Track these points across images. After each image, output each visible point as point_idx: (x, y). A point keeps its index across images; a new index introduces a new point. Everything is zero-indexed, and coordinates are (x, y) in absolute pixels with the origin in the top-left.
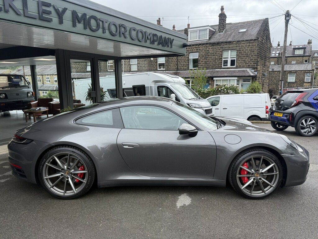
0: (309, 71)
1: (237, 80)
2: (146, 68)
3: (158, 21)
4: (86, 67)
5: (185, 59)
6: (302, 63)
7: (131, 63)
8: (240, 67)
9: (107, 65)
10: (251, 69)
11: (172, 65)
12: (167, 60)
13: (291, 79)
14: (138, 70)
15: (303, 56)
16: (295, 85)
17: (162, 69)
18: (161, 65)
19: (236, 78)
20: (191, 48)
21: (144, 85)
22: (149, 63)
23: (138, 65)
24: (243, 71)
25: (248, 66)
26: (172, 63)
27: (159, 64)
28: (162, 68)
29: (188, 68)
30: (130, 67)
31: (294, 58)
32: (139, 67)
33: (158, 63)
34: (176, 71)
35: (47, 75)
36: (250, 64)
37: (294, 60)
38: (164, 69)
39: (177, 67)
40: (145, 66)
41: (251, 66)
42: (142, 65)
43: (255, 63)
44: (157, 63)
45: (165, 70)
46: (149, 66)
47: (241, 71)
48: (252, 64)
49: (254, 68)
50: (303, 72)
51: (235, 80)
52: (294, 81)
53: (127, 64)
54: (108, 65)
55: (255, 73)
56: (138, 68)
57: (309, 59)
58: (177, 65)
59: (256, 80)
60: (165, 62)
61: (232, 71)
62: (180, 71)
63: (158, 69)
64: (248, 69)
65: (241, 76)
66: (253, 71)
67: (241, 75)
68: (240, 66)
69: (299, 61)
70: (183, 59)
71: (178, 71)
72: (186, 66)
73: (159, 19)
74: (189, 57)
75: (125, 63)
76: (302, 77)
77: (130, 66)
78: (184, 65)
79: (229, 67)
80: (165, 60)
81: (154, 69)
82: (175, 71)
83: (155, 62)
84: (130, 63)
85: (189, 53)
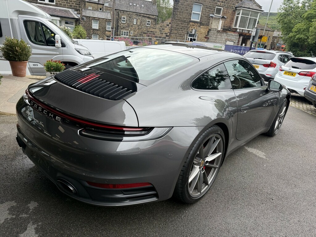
0: (109, 20)
1: (60, 22)
6: (97, 10)
8: (60, 6)
10: (73, 10)
13: (95, 26)
15: (98, 4)
16: (99, 32)
19: (59, 19)
24: (65, 11)
25: (70, 6)
31: (90, 3)
36: (72, 3)
37: (90, 6)
41: (73, 7)
43: (77, 4)
47: (63, 10)
48: (74, 5)
49: (77, 10)
50: (105, 20)
51: (57, 20)
52: (98, 28)
55: (78, 15)
57: (103, 8)
59: (79, 23)
61: (52, 9)
64: (70, 10)
65: (65, 17)
66: (76, 12)
67: (63, 15)
68: (61, 4)
69: (95, 8)
76: (104, 25)
79: (47, 3)
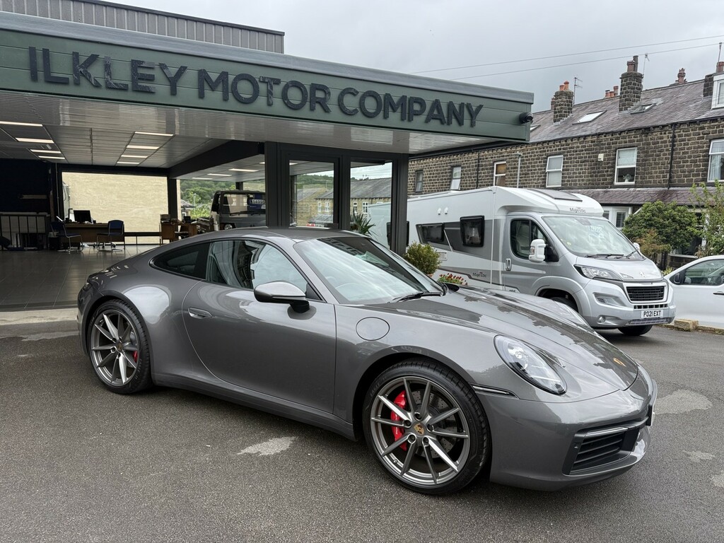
2: (583, 180)
3: (629, 64)
4: (450, 182)
5: (695, 157)
7: (547, 170)
9: (493, 176)
11: (656, 172)
12: (643, 160)
14: (562, 185)
17: (627, 182)
18: (623, 173)
20: (718, 126)
21: (483, 217)
22: (592, 169)
23: (563, 174)
26: (655, 168)
27: (619, 169)
28: (626, 180)
29: (705, 180)
30: (545, 179)
32: (566, 177)
33: (617, 167)
34: (667, 189)
35: (380, 198)
38: (633, 183)
39: (670, 177)
40: (580, 177)
42: (574, 173)
44: (614, 167)
45: (635, 186)
46: (591, 176)
53: (538, 173)
54: (495, 175)
56: (562, 181)
58: (670, 172)
60: (635, 166)
62: (679, 188)
63: (616, 183)
70: (690, 157)
71: (671, 189)
72: (698, 175)
73: (636, 58)
74: (708, 151)
75: (534, 170)
77: (545, 176)
78: (690, 171)
80: (638, 161)
81: (603, 184)
82: (663, 187)
83: (610, 165)
84: (545, 169)
85: (710, 141)
